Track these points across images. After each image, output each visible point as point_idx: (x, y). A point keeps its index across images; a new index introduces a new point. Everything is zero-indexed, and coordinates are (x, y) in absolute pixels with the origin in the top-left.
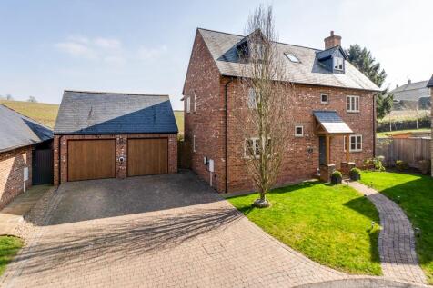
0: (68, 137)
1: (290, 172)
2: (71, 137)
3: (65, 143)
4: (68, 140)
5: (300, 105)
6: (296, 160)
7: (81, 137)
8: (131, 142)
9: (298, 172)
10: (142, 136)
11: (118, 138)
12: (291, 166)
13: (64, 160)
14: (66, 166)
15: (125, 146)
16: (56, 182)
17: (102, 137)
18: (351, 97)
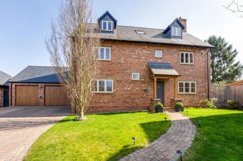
0: (15, 84)
1: (128, 105)
2: (17, 84)
3: (14, 86)
4: (16, 86)
5: (136, 58)
6: (133, 97)
7: (21, 84)
8: (47, 87)
9: (134, 105)
10: (52, 84)
11: (40, 85)
12: (128, 100)
13: (14, 95)
14: (14, 98)
15: (43, 89)
16: (10, 105)
17: (32, 84)
18: (185, 53)
